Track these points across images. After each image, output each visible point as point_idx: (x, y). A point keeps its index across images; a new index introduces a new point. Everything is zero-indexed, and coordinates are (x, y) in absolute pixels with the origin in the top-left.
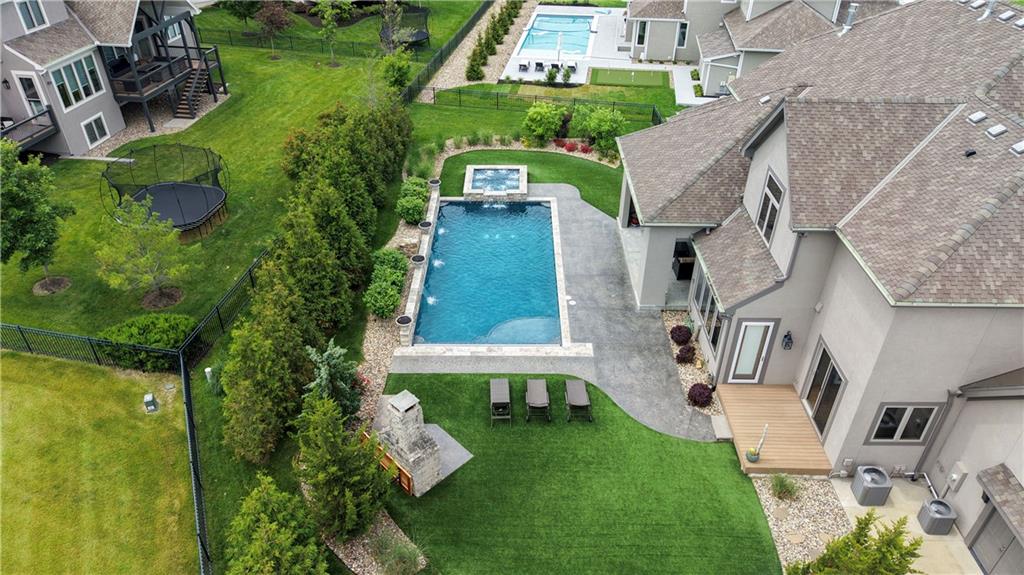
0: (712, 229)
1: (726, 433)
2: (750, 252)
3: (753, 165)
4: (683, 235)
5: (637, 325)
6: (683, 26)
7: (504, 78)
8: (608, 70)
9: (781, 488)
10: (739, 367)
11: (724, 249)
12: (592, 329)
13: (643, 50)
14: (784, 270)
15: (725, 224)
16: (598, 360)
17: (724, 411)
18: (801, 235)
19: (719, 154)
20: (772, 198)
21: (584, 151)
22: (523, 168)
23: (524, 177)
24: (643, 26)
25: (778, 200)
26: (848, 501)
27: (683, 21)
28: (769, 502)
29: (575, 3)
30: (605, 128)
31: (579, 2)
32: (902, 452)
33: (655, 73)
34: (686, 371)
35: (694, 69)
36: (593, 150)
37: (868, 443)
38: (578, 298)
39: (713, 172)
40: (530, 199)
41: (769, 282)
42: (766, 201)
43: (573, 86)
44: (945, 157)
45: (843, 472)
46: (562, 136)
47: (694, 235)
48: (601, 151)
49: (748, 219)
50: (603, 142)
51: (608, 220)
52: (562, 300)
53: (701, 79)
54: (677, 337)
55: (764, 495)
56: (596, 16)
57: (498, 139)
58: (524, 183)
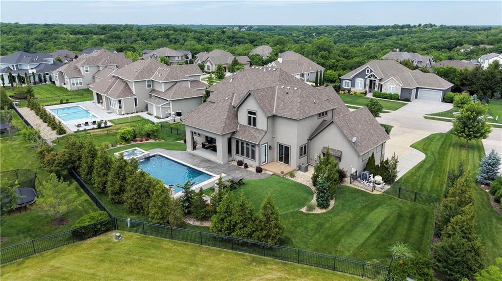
0: (236, 131)
1: (271, 173)
2: (252, 131)
3: (239, 112)
4: (229, 136)
5: (227, 166)
6: (135, 99)
7: (76, 130)
8: (115, 120)
9: (292, 175)
10: (263, 160)
11: (244, 134)
12: (218, 171)
13: (122, 110)
14: (265, 129)
15: (238, 129)
16: (229, 175)
17: (266, 170)
18: (268, 118)
19: (227, 113)
20: (252, 116)
21: (146, 140)
22: (136, 148)
23: (141, 150)
24: (120, 102)
25: (255, 115)
26: (302, 173)
27: (136, 97)
28: (292, 179)
29: (62, 103)
30: (155, 128)
31: (64, 102)
32: (304, 159)
33: (135, 116)
34: (249, 169)
35: (147, 112)
36: (150, 139)
37: (300, 158)
38: (205, 168)
39: (228, 118)
40: (151, 155)
41: (264, 133)
42: (250, 118)
43: (109, 126)
44: (283, 95)
45: (298, 169)
46: (134, 138)
47: (232, 135)
48: (155, 137)
49: (243, 125)
50: (156, 134)
51: (184, 152)
52: (201, 169)
53: (155, 114)
54: (240, 163)
55: (290, 178)
56: (80, 105)
57: (110, 145)
58: (144, 151)
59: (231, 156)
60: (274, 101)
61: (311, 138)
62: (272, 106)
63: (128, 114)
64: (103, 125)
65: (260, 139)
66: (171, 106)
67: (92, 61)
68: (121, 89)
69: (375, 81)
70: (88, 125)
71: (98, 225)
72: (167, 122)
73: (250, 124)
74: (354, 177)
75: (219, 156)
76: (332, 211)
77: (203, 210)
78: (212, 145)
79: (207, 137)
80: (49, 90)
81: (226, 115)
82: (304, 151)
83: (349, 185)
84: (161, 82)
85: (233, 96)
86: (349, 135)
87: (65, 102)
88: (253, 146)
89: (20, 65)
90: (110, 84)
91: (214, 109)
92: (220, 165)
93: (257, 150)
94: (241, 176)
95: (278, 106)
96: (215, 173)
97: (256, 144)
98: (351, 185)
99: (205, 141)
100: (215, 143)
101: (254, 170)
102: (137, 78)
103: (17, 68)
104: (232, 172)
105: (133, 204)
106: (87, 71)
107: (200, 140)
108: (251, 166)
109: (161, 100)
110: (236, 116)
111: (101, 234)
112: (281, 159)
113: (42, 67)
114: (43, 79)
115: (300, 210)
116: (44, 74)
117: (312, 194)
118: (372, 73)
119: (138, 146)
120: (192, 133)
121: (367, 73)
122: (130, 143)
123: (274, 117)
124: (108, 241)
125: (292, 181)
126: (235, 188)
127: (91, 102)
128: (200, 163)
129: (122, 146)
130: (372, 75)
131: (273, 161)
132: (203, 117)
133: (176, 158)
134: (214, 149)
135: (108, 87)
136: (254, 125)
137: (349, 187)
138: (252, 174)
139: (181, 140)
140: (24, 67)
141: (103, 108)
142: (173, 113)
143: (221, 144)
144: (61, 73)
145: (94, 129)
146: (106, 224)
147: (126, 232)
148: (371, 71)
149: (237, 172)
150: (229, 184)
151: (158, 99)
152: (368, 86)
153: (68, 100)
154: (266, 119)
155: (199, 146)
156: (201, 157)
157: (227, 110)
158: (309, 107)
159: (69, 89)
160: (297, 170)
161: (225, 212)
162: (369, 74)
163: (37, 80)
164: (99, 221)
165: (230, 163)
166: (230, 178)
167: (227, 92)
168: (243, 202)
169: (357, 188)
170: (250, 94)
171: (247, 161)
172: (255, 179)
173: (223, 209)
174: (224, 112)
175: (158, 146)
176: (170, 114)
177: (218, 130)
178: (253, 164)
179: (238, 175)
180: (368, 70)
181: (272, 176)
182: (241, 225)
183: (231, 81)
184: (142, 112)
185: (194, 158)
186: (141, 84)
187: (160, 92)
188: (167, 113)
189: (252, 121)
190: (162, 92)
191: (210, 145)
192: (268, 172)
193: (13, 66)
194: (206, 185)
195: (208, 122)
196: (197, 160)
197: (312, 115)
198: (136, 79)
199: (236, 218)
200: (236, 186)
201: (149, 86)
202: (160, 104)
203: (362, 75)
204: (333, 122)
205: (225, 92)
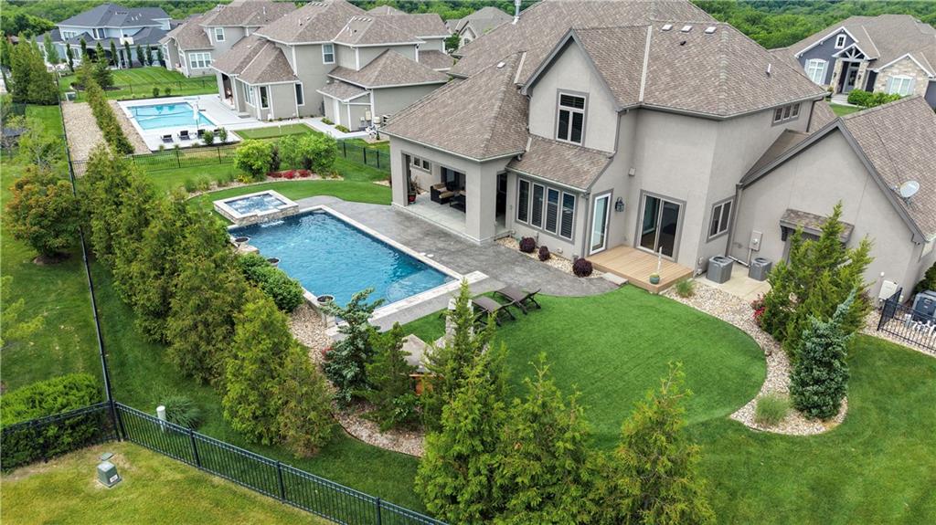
0: (521, 155)
1: (620, 281)
2: (569, 154)
3: (532, 100)
4: (501, 168)
5: (491, 252)
6: (298, 87)
7: (157, 148)
8: (250, 130)
9: (685, 290)
10: (595, 240)
11: (544, 161)
12: (466, 264)
13: (269, 112)
14: (609, 147)
15: (528, 149)
16: (495, 278)
17: (605, 270)
18: (622, 113)
19: (498, 103)
20: (572, 110)
21: (303, 175)
22: (271, 192)
23: (281, 197)
24: (263, 90)
25: (582, 107)
26: (714, 285)
27: (298, 82)
28: (684, 301)
29: (156, 96)
30: (323, 147)
31: (160, 95)
32: (720, 243)
33: (294, 125)
34: (553, 263)
35: (321, 118)
36: (313, 172)
37: (708, 241)
38: (430, 252)
39: (501, 116)
40: (302, 211)
41: (604, 161)
42: (564, 115)
43: (232, 143)
44: (668, 50)
45: (700, 271)
46: (274, 169)
47: (508, 165)
48: (323, 170)
49: (544, 139)
50: (324, 161)
51: (385, 208)
52: (421, 256)
53: (338, 123)
54: (528, 246)
55: (679, 299)
56: (189, 101)
57: (213, 183)
58: (286, 200)
59: (504, 224)
60: (641, 66)
61: (746, 183)
62: (634, 80)
63: (280, 120)
64: (217, 140)
65: (590, 177)
66: (372, 104)
67: (231, 16)
68: (268, 63)
69: (857, 65)
70: (188, 138)
71: (49, 425)
72: (360, 140)
73: (563, 134)
74: (889, 309)
75: (471, 225)
76: (846, 429)
77: (400, 400)
78: (457, 195)
79: (444, 171)
80: (149, 76)
81: (496, 108)
82: (722, 219)
83: (876, 335)
84: (351, 45)
85: (518, 59)
86: (889, 177)
87: (164, 94)
88: (569, 201)
89: (107, 29)
90: (247, 53)
91: (465, 94)
92: (473, 246)
93: (580, 209)
94: (530, 280)
95: (653, 80)
96: (458, 268)
97: (578, 193)
98: (882, 335)
99: (439, 182)
100: (464, 189)
101: (567, 267)
102: (301, 36)
103: (102, 36)
104: (505, 267)
105: (189, 357)
106: (220, 37)
107: (427, 180)
108: (560, 255)
109: (352, 88)
110: (525, 114)
111: (64, 452)
112: (647, 241)
113: (146, 33)
114: (146, 57)
115: (733, 416)
116: (148, 48)
117: (760, 356)
118: (853, 45)
119: (277, 188)
120: (407, 158)
121: (836, 47)
122: (262, 179)
123: (640, 110)
124: (71, 489)
125: (687, 307)
126: (513, 319)
127: (216, 95)
128: (421, 239)
129: (242, 185)
130: (850, 51)
131: (622, 244)
132: (434, 115)
133: (362, 221)
134: (460, 205)
135: (242, 60)
136: (576, 137)
137: (877, 339)
138: (560, 278)
139: (384, 180)
140: (114, 34)
141: (233, 107)
142: (376, 119)
143: (478, 190)
144: (173, 40)
145: (196, 146)
146: (78, 424)
147: (146, 452)
148: (850, 41)
149: (518, 270)
150: (494, 306)
151: (346, 86)
152: (838, 77)
153: (168, 90)
154: (616, 115)
155: (425, 194)
156: (426, 223)
157: (500, 95)
158: (752, 84)
159: (186, 74)
160: (698, 275)
161: (472, 434)
162: (843, 49)
163: (135, 58)
164: (53, 414)
165: (501, 242)
166: (499, 286)
167: (502, 50)
168: (544, 405)
169: (905, 344)
170: (571, 40)
171: (546, 239)
172: (571, 294)
173: (467, 424)
174: (490, 99)
175: (328, 190)
176: (369, 121)
177: (471, 149)
178: (565, 251)
179: (522, 279)
180: (841, 39)
181: (623, 290)
182: (533, 496)
183: (514, 23)
184: (312, 117)
185: (407, 224)
186: (310, 54)
187: (351, 70)
188: (362, 119)
189: (571, 123)
190: (354, 72)
191: (450, 193)
192: (609, 276)
193: (94, 30)
194: (430, 302)
195: (448, 127)
196: (414, 232)
197: (761, 107)
198: (299, 41)
199: (512, 464)
200: (517, 312)
201: (329, 58)
202: (347, 97)
203: (823, 51)
204: (837, 128)
205: (497, 50)
